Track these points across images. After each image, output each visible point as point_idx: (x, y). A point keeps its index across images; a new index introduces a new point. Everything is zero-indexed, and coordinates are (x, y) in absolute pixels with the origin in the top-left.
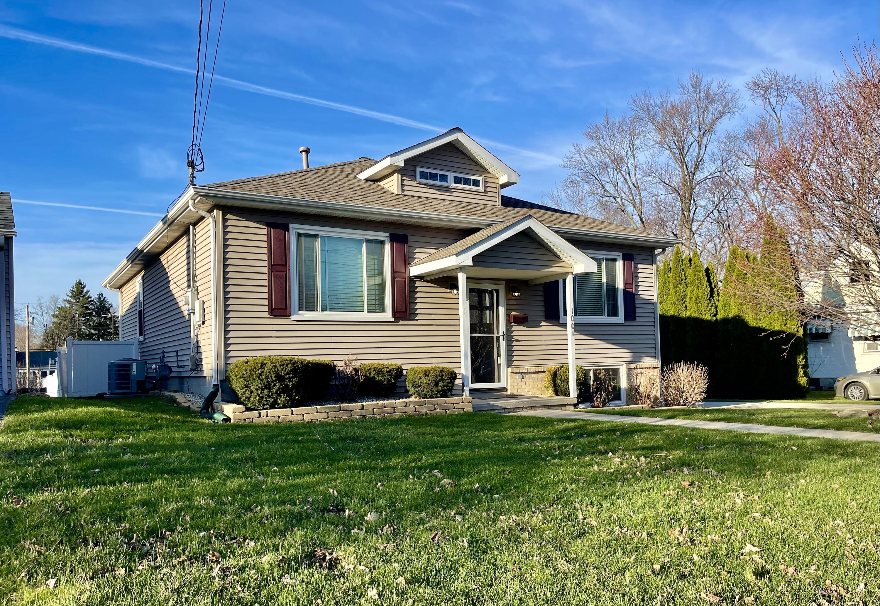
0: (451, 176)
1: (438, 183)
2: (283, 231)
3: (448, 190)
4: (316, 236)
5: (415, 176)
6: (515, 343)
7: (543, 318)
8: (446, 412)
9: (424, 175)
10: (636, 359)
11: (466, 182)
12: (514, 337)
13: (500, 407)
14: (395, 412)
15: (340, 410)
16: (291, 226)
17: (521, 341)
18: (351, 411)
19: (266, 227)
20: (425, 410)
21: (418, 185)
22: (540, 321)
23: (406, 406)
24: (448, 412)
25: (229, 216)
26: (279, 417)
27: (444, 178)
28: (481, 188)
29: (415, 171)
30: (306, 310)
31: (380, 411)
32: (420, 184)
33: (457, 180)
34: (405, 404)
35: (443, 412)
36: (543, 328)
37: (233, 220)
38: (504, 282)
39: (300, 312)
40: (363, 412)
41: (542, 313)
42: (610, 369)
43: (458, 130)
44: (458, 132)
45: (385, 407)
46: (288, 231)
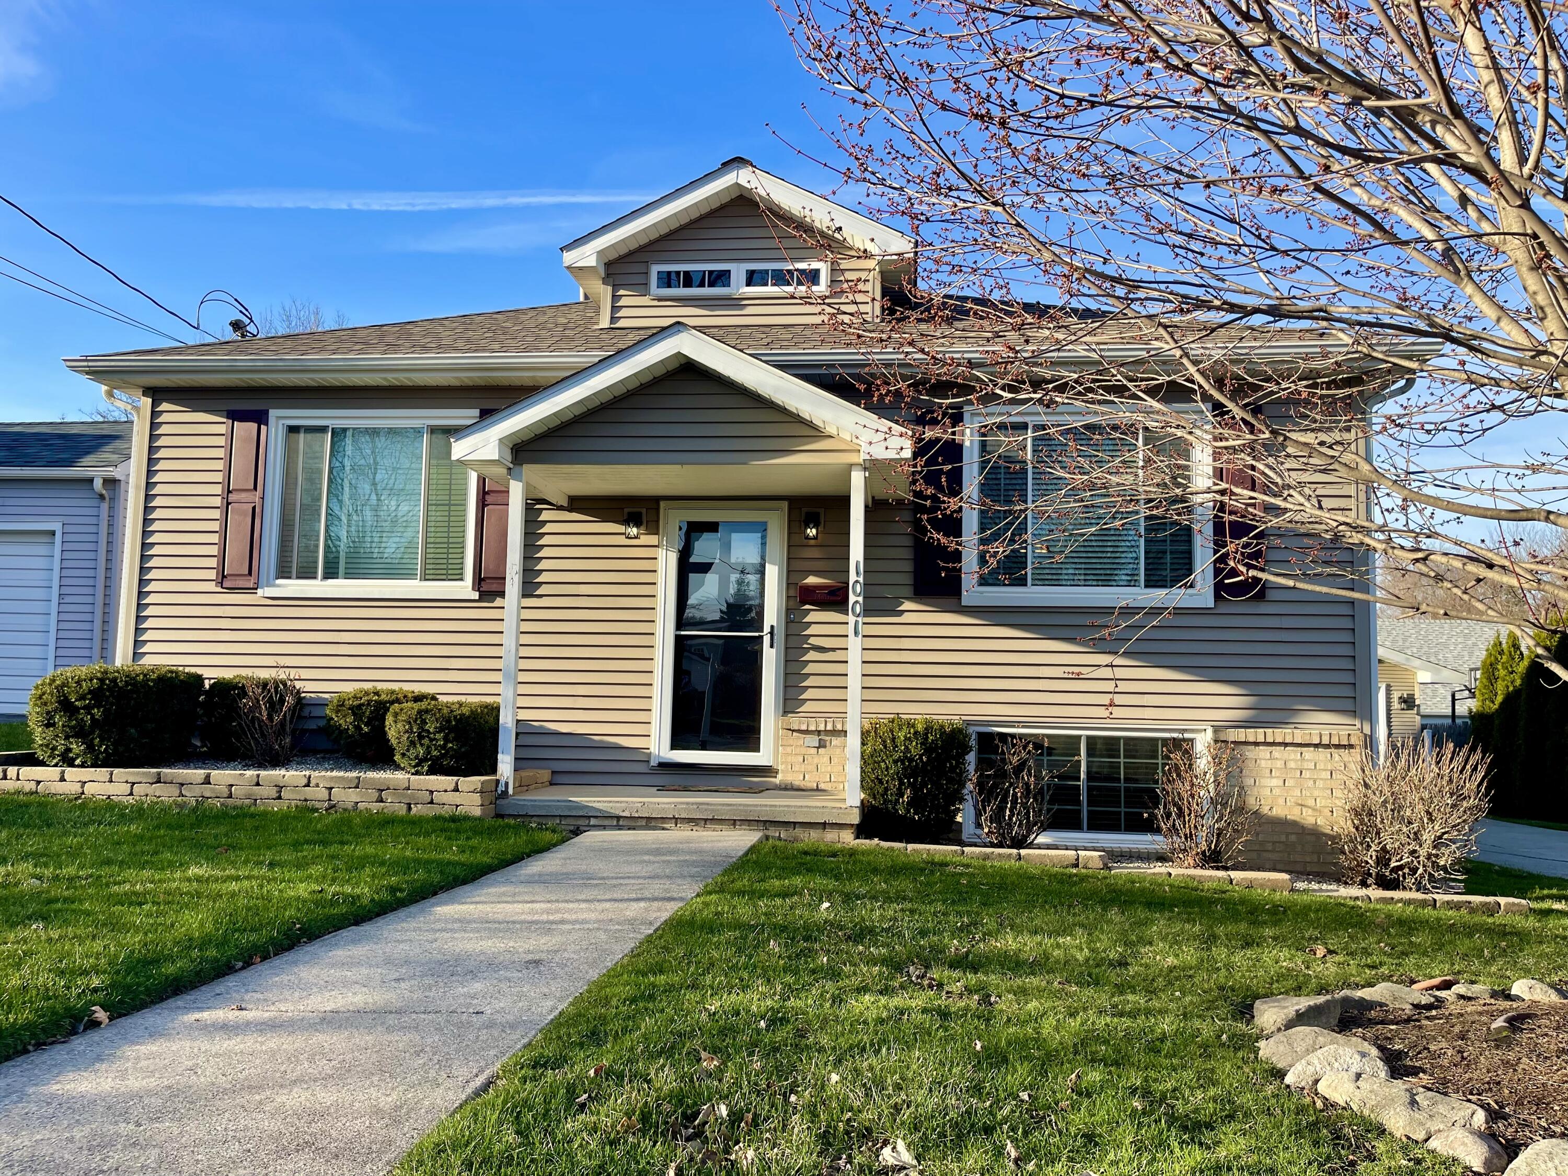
0: (738, 271)
1: (707, 291)
2: (256, 425)
3: (735, 303)
4: (323, 429)
5: (646, 284)
6: (812, 655)
7: (909, 591)
8: (410, 809)
9: (667, 280)
10: (1270, 716)
11: (781, 278)
12: (812, 641)
13: (600, 811)
14: (279, 798)
15: (159, 782)
16: (273, 413)
17: (834, 650)
18: (182, 785)
19: (224, 420)
20: (355, 799)
21: (656, 303)
22: (898, 600)
23: (308, 785)
24: (414, 810)
25: (165, 406)
26: (38, 782)
27: (721, 278)
28: (822, 288)
29: (647, 274)
30: (298, 578)
31: (243, 792)
32: (659, 300)
33: (752, 278)
34: (305, 781)
35: (401, 808)
36: (906, 618)
37: (170, 412)
38: (785, 505)
39: (279, 581)
40: (207, 791)
41: (908, 579)
42: (1156, 739)
43: (739, 161)
44: (739, 168)
45: (258, 784)
46: (267, 424)
